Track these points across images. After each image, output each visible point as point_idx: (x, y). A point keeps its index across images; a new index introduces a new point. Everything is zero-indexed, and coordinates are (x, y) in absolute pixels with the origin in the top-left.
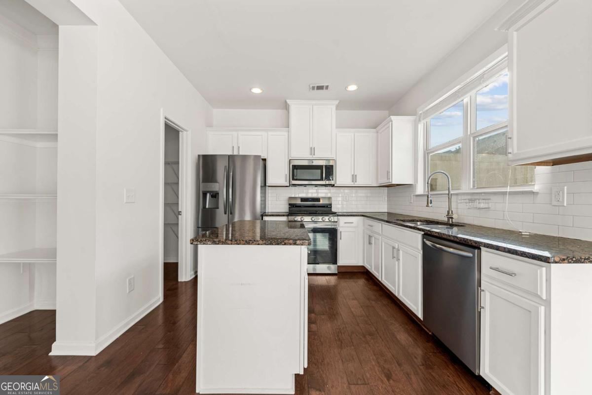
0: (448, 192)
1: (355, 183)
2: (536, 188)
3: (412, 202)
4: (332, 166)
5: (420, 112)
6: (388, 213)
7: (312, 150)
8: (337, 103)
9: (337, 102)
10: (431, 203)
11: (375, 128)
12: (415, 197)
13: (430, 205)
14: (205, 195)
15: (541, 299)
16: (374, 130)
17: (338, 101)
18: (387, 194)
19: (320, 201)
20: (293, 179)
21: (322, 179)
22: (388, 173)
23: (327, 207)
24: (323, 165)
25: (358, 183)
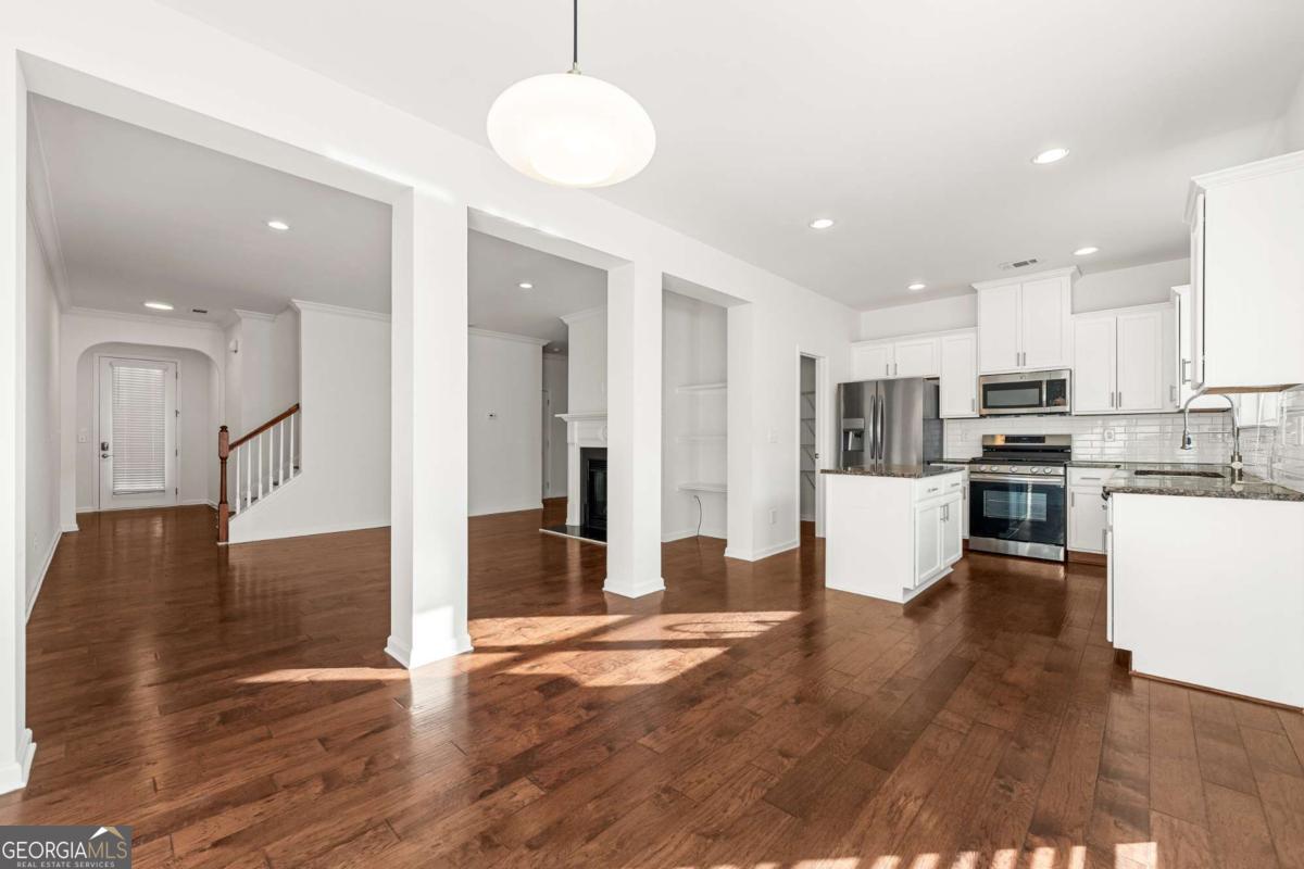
1: (1119, 408)
7: (1021, 358)
9: (1071, 270)
14: (846, 433)
19: (1044, 442)
20: (985, 406)
21: (1040, 405)
23: (1062, 451)
24: (1041, 382)
25: (1126, 407)
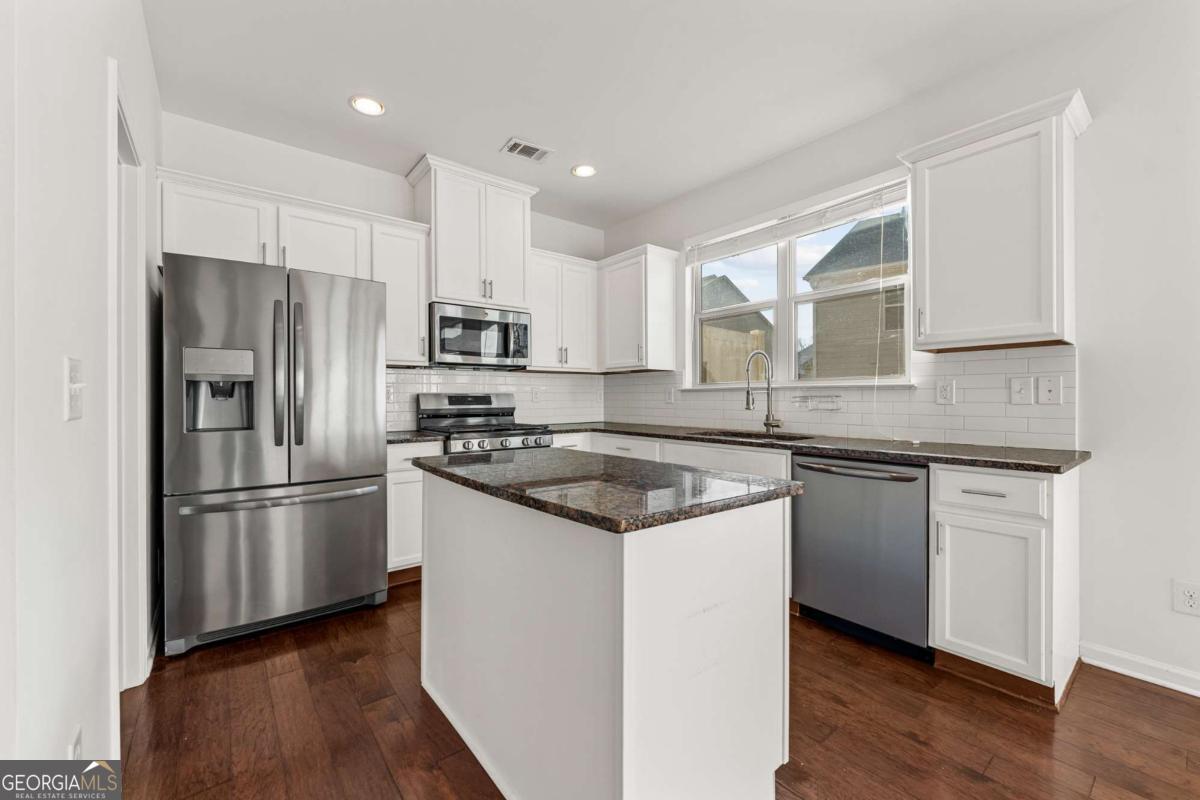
1: (565, 365)
2: (914, 381)
4: (525, 328)
5: (690, 248)
7: (487, 287)
8: (534, 193)
9: (534, 191)
12: (679, 394)
15: (1043, 518)
16: (594, 263)
17: (538, 190)
18: (603, 388)
19: (491, 403)
20: (443, 351)
21: (506, 354)
22: (639, 347)
25: (570, 365)
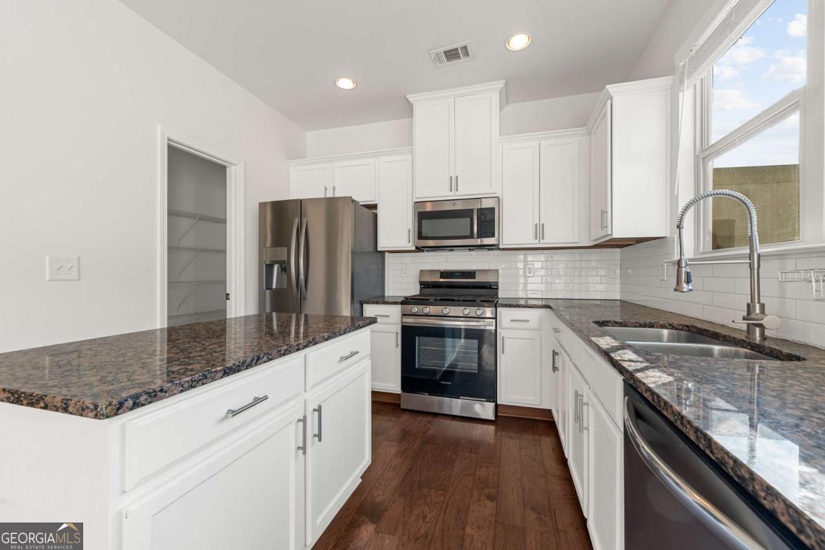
0: (748, 251)
1: (542, 241)
3: (665, 279)
4: (492, 210)
5: (682, 64)
6: (624, 303)
7: (454, 182)
8: (502, 85)
9: (499, 85)
10: (688, 281)
11: (583, 124)
12: (671, 267)
13: (685, 287)
14: (269, 268)
16: (583, 130)
17: (504, 81)
18: (619, 262)
19: (474, 278)
20: (420, 237)
21: (471, 236)
22: (604, 212)
23: (490, 288)
24: (472, 210)
25: (549, 241)
